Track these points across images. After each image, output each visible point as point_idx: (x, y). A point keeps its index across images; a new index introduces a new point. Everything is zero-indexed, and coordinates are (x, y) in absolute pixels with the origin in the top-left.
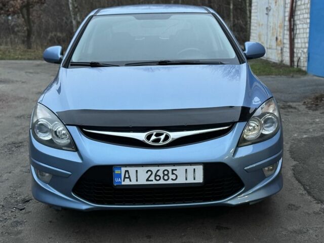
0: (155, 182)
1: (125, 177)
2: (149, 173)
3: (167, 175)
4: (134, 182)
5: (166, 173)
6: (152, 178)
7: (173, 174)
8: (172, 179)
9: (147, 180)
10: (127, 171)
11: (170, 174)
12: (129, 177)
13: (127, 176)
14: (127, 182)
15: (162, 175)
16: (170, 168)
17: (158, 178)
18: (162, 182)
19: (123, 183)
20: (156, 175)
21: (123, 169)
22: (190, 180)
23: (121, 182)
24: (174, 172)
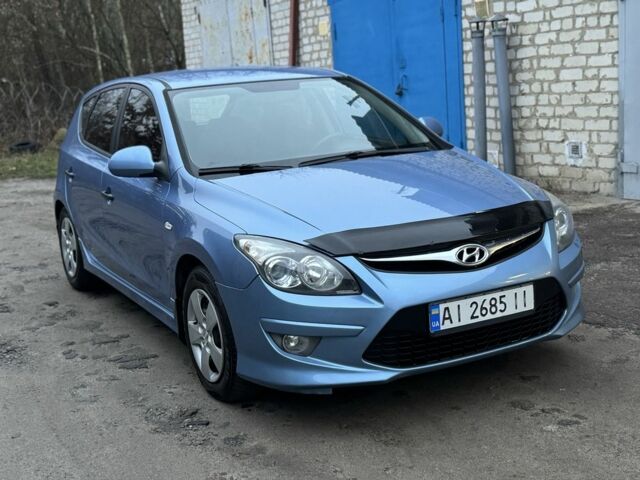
0: (481, 319)
1: (445, 319)
2: (474, 306)
3: (495, 305)
4: (456, 324)
5: (493, 302)
6: (478, 313)
7: (501, 302)
8: (501, 311)
9: (472, 317)
10: (447, 309)
11: (498, 304)
12: (450, 318)
13: (447, 316)
14: (447, 325)
15: (488, 307)
16: (497, 295)
17: (484, 312)
18: (489, 316)
19: (442, 328)
20: (482, 308)
21: (442, 307)
22: (521, 309)
23: (439, 327)
24: (503, 300)
